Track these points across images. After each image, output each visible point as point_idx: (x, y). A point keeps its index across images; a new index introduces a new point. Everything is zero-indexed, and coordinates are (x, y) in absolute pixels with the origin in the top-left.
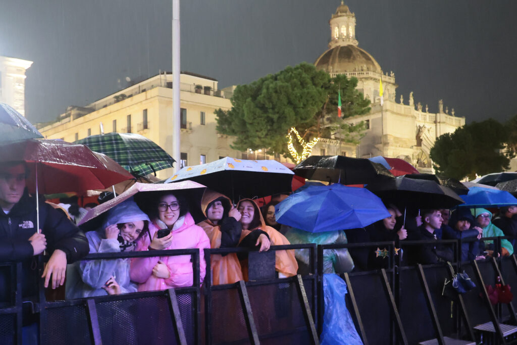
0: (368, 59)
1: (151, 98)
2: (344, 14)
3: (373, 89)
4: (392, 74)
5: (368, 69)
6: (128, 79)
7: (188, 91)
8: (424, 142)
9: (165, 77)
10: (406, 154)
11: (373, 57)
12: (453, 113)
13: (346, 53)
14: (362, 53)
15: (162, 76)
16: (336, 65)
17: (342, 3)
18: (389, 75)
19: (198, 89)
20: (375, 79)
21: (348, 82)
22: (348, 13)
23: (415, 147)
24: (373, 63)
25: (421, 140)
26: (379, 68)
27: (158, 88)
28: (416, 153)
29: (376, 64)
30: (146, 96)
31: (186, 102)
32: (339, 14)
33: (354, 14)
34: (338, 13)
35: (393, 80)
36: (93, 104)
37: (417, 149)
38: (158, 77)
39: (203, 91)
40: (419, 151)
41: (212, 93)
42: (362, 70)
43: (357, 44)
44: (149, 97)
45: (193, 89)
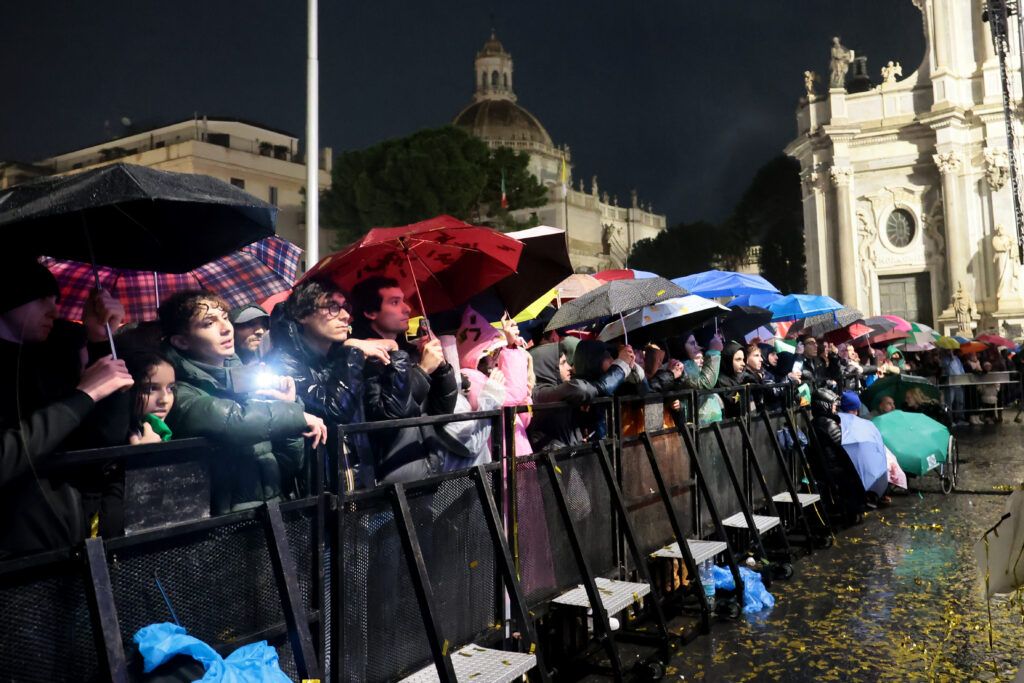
0: (532, 124)
1: (179, 158)
2: (494, 53)
3: (539, 168)
4: (567, 148)
5: (532, 138)
6: (126, 121)
7: (247, 151)
8: (613, 248)
9: (205, 123)
10: (589, 265)
11: (540, 121)
12: (650, 209)
13: (500, 113)
14: (522, 113)
15: (200, 122)
16: (485, 128)
17: (493, 37)
18: (562, 149)
19: (265, 149)
20: (543, 154)
21: (515, 158)
22: (502, 53)
23: (601, 255)
24: (538, 130)
25: (609, 245)
26: (548, 140)
27: (191, 142)
28: (602, 263)
29: (543, 131)
30: (168, 154)
31: (244, 170)
32: (488, 53)
33: (509, 56)
34: (486, 50)
35: (567, 157)
36: (51, 161)
37: (604, 258)
38: (191, 123)
39: (272, 153)
40: (606, 262)
41: (288, 156)
42: (524, 139)
43: (515, 99)
44: (173, 155)
45: (256, 148)
